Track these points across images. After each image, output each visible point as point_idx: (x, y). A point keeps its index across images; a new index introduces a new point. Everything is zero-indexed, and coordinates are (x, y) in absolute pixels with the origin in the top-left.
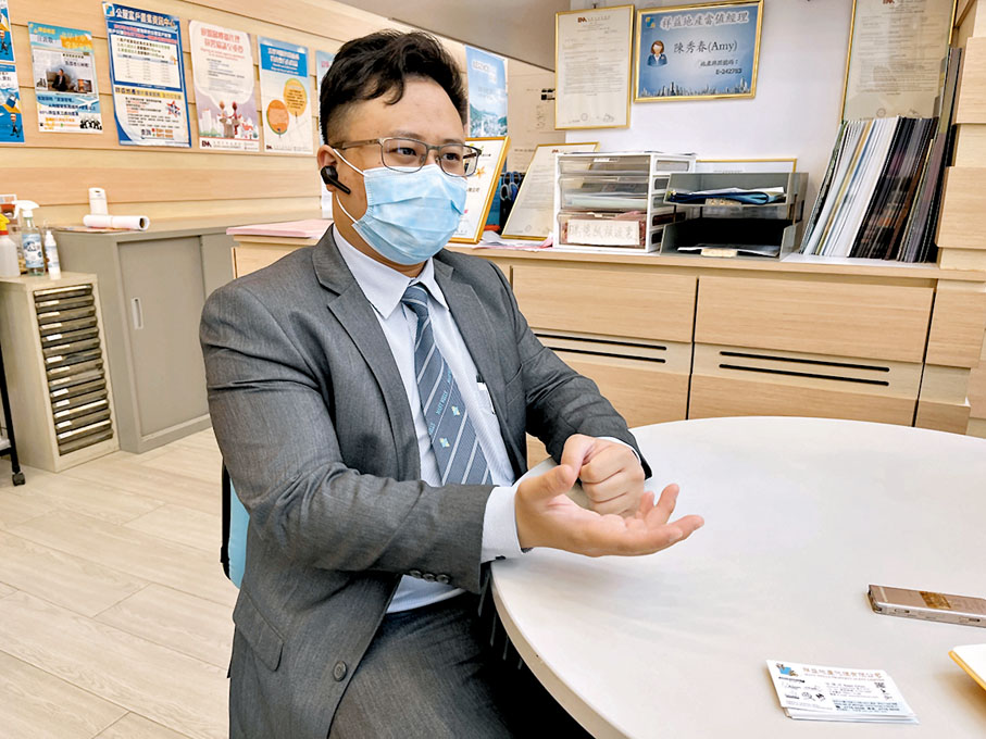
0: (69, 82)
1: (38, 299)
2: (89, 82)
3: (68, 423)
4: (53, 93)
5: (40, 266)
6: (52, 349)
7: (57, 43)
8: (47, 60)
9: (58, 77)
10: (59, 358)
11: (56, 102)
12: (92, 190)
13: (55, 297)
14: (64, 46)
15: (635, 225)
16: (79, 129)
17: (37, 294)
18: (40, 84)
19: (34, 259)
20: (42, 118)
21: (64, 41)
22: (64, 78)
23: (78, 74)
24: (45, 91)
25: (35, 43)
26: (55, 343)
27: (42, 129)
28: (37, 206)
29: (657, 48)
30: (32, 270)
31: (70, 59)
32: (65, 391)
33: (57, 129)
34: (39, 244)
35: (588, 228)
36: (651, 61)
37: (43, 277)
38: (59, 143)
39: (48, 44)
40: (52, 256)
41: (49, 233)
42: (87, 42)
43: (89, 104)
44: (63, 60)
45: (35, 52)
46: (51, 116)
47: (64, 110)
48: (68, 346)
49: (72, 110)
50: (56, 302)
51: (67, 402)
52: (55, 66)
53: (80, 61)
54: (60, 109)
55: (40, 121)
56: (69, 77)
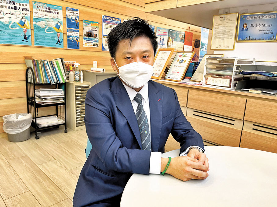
0: (92, 35)
1: (76, 87)
2: (97, 35)
3: (79, 119)
4: (88, 37)
5: (78, 79)
6: (78, 100)
7: (90, 25)
8: (87, 29)
9: (89, 33)
10: (79, 103)
11: (88, 39)
12: (94, 62)
13: (80, 87)
14: (91, 26)
15: (228, 80)
16: (93, 46)
17: (76, 86)
18: (85, 35)
19: (77, 77)
20: (84, 43)
21: (91, 25)
22: (91, 34)
23: (94, 33)
24: (85, 37)
25: (84, 25)
26: (79, 99)
27: (84, 46)
28: (80, 65)
29: (245, 25)
30: (77, 80)
31: (93, 29)
32: (80, 111)
33: (88, 46)
34: (79, 74)
35: (213, 80)
36: (243, 29)
37: (79, 82)
38: (87, 49)
39: (88, 25)
40: (82, 77)
41: (82, 71)
42: (97, 25)
43: (96, 40)
44: (91, 29)
45: (84, 27)
46: (87, 43)
47: (90, 41)
48: (81, 100)
49: (92, 42)
50: (80, 89)
51: (79, 114)
52: (88, 31)
53: (95, 29)
54: (89, 41)
55: (84, 44)
56: (92, 33)
